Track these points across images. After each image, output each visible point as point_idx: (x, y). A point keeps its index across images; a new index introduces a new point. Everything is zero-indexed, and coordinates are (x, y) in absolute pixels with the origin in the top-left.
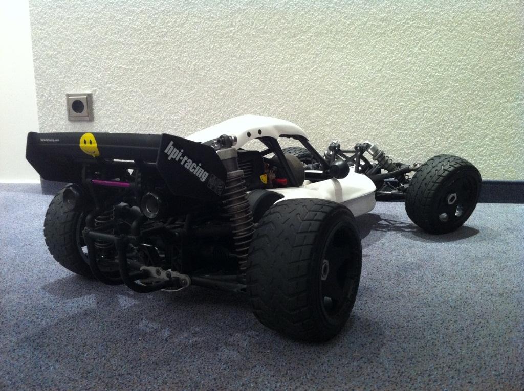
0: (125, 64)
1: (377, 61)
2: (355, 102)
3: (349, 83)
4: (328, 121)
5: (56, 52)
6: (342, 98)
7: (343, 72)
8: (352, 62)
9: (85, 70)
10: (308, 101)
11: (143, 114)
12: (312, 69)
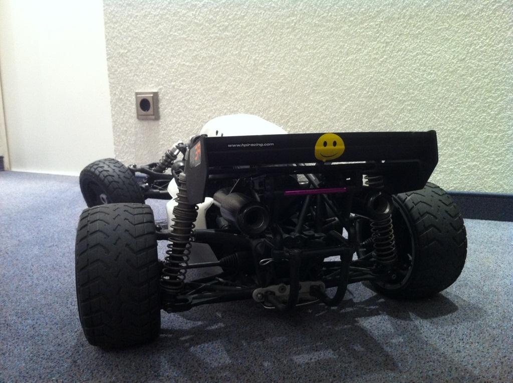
0: (188, 61)
1: (460, 48)
2: (432, 98)
3: (425, 76)
4: (399, 120)
5: (126, 51)
6: (416, 92)
7: (418, 63)
8: (429, 50)
9: (152, 68)
10: (376, 96)
11: (204, 113)
12: (381, 60)
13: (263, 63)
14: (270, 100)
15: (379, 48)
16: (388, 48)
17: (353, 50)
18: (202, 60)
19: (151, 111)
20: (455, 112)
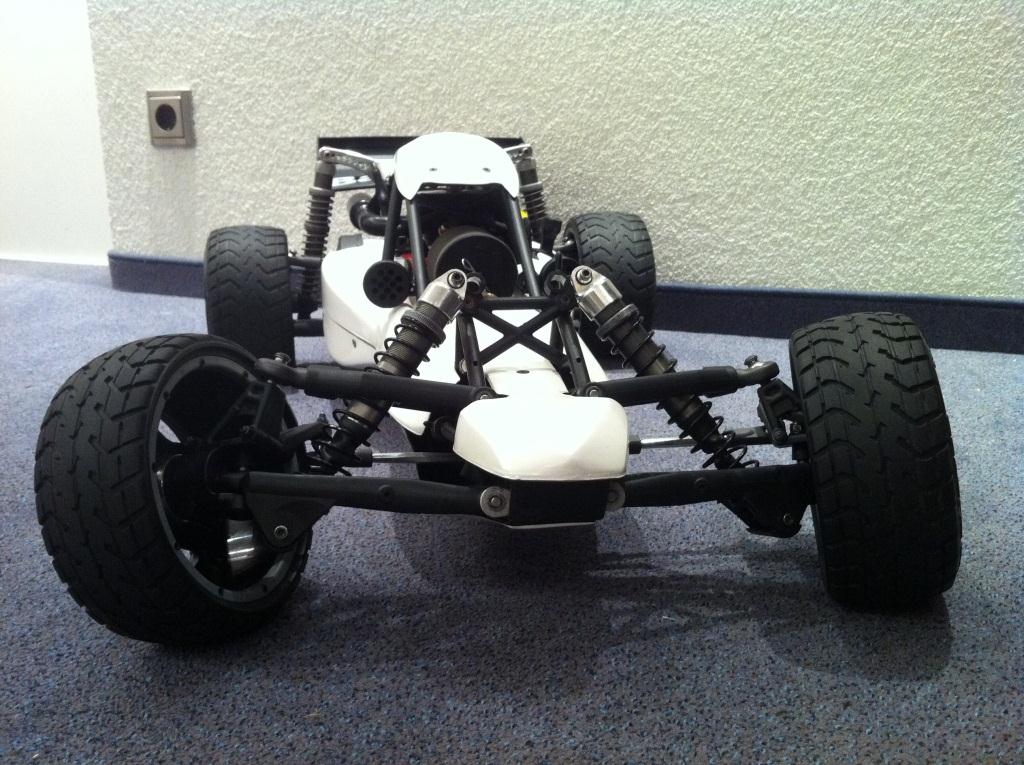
0: (247, 30)
1: (760, 14)
2: (710, 110)
3: (697, 66)
4: (650, 152)
5: (127, 9)
6: (681, 98)
7: (684, 41)
8: (704, 17)
9: (177, 44)
10: (608, 105)
11: (282, 133)
12: (616, 33)
13: (393, 36)
14: (410, 108)
15: (613, 9)
16: (628, 12)
17: (564, 13)
18: (276, 27)
19: (177, 129)
20: (751, 137)
